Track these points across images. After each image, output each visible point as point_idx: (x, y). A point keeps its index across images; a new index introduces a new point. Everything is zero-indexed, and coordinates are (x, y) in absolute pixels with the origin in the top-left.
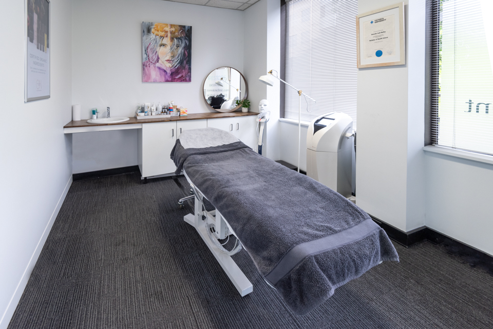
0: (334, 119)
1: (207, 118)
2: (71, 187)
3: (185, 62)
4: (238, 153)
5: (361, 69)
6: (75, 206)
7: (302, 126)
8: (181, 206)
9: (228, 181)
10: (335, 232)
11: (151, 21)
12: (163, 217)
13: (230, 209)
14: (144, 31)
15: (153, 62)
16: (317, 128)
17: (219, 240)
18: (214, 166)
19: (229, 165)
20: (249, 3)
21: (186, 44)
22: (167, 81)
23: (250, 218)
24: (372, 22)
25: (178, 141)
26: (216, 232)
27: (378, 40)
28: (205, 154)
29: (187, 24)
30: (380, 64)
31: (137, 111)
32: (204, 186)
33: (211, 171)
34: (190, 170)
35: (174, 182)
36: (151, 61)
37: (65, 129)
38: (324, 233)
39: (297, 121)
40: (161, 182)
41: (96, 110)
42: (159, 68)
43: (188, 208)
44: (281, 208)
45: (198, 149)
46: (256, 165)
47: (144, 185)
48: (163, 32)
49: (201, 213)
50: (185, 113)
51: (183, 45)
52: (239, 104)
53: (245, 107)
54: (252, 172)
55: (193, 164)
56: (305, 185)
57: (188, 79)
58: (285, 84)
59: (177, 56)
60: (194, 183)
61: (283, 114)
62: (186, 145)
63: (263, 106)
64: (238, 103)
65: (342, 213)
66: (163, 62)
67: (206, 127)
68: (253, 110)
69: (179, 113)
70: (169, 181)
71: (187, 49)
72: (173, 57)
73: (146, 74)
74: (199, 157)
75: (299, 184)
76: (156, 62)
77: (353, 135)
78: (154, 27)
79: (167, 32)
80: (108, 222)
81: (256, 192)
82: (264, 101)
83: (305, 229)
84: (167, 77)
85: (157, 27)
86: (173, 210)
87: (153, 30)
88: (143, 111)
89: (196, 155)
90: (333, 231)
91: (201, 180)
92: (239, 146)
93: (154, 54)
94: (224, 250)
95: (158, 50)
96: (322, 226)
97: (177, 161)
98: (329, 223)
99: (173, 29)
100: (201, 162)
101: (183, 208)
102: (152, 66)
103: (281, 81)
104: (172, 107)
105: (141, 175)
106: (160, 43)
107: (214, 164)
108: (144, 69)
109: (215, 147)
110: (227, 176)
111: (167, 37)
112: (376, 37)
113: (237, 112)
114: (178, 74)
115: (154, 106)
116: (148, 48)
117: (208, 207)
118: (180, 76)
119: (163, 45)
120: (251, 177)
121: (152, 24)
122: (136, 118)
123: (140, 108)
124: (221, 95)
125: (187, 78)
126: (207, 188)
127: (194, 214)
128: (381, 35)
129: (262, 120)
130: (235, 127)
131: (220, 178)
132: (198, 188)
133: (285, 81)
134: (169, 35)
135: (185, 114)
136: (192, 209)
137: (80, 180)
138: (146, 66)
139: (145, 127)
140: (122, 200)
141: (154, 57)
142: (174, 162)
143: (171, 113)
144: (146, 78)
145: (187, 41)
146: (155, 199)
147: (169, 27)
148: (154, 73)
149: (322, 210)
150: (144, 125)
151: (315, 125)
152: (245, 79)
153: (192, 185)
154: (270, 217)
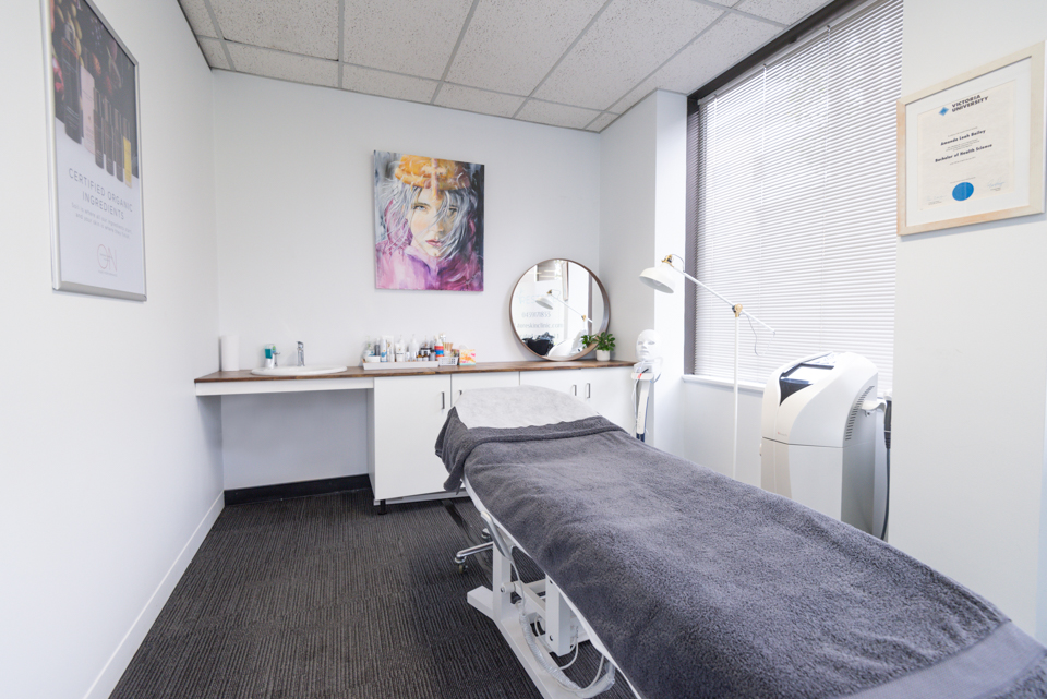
0: (831, 368)
1: (520, 370)
2: (219, 518)
3: (469, 246)
4: (598, 441)
5: (906, 237)
6: (222, 560)
7: (742, 390)
8: (461, 567)
9: (580, 506)
10: (923, 663)
11: (392, 151)
12: (420, 593)
13: (592, 581)
14: (377, 173)
15: (400, 244)
16: (788, 388)
17: (553, 655)
18: (539, 468)
19: (576, 467)
20: (612, 110)
21: (472, 205)
22: (430, 288)
23: (655, 611)
24: (944, 111)
25: (453, 412)
26: (547, 636)
27: (960, 157)
28: (517, 441)
29: (474, 159)
30: (965, 218)
31: (364, 353)
32: (517, 518)
33: (534, 479)
34: (480, 477)
35: (447, 513)
36: (394, 241)
37: (199, 385)
38: (892, 666)
39: (730, 381)
40: (417, 513)
41: (274, 348)
42: (413, 258)
43: (479, 574)
44: (739, 584)
45: (501, 431)
46: (645, 470)
47: (380, 517)
48: (419, 175)
49: (510, 587)
50: (470, 358)
51: (465, 207)
52: (588, 344)
53: (602, 347)
54: (640, 487)
55: (489, 463)
56: (791, 521)
57: (476, 284)
58: (695, 284)
59: (452, 233)
60: (491, 509)
61: (691, 364)
62: (471, 420)
63: (646, 344)
64: (587, 341)
65: (923, 603)
66: (420, 245)
67: (517, 385)
68: (621, 356)
69: (456, 359)
70: (434, 509)
71: (473, 218)
72: (443, 233)
73: (383, 271)
74: (503, 448)
75: (773, 518)
76: (404, 245)
77: (881, 406)
78: (399, 163)
79: (429, 176)
80: (291, 600)
81: (660, 537)
82: (647, 335)
83: (829, 650)
84: (429, 278)
85: (407, 164)
86: (443, 578)
87: (397, 171)
88: (377, 352)
89: (495, 444)
90: (919, 660)
91: (507, 502)
92: (599, 427)
93: (401, 225)
94: (568, 681)
95: (408, 217)
96: (878, 642)
97: (451, 458)
98: (894, 633)
99: (443, 170)
100: (508, 458)
101: (465, 573)
102: (396, 253)
103: (686, 278)
104: (441, 345)
105: (373, 497)
106: (414, 201)
107: (541, 465)
108: (378, 260)
109: (540, 428)
110: (577, 494)
111: (428, 187)
112: (956, 147)
113: (586, 360)
114: (455, 273)
115: (402, 341)
116: (386, 211)
117: (527, 571)
118: (458, 277)
119: (421, 206)
120: (638, 498)
121: (395, 157)
122: (362, 368)
123: (372, 347)
124: (547, 334)
125: (473, 283)
126: (525, 523)
127: (490, 587)
128: (970, 143)
129: (645, 377)
130: (582, 392)
131: (558, 498)
132: (502, 522)
133: (695, 277)
134: (434, 183)
135: (470, 363)
136: (487, 576)
137: (240, 503)
138: (384, 253)
139: (380, 385)
140: (329, 551)
141: (401, 233)
142: (444, 461)
143: (440, 358)
144: (383, 279)
145: (473, 199)
146: (402, 550)
147: (434, 165)
148: (402, 270)
149: (859, 594)
150: (378, 382)
151: (781, 383)
152: (601, 286)
153: (486, 514)
154: (716, 611)
